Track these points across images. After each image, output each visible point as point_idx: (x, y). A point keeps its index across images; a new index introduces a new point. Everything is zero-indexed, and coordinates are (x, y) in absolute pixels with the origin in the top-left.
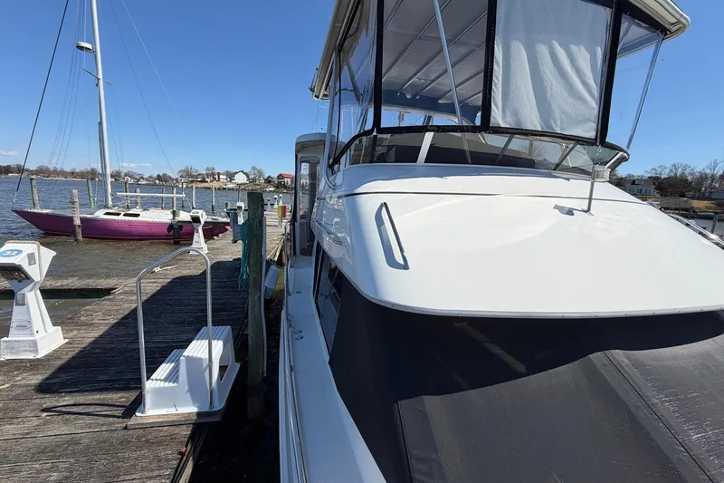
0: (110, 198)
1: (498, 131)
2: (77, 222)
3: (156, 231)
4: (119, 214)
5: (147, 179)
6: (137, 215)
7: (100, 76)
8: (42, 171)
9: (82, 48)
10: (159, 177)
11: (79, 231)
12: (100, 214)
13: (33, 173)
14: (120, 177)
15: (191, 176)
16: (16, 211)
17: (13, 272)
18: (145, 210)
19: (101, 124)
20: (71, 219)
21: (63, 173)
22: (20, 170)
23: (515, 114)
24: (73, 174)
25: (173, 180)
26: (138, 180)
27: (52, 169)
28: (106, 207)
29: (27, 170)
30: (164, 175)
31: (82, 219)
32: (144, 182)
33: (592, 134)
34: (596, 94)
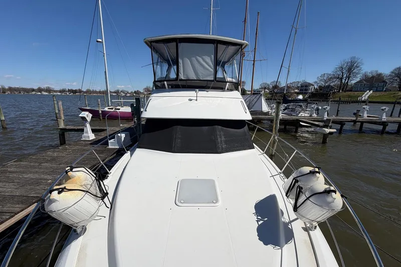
0: (110, 102)
1: (181, 80)
2: (100, 112)
3: (126, 115)
4: (112, 109)
5: (130, 94)
6: (119, 109)
7: (105, 53)
8: (88, 92)
9: (98, 41)
10: (135, 92)
11: (101, 115)
12: (106, 109)
13: (85, 92)
14: (119, 92)
15: (149, 91)
16: (79, 108)
17: (84, 118)
18: (122, 107)
19: (105, 72)
20: (98, 111)
21: (96, 92)
22: (80, 91)
23: (187, 75)
24: (100, 92)
25: (141, 93)
26: (126, 94)
27: (92, 90)
28: (109, 106)
29: (83, 91)
30: (138, 91)
31: (102, 111)
32: (129, 95)
33: (212, 79)
34: (213, 68)
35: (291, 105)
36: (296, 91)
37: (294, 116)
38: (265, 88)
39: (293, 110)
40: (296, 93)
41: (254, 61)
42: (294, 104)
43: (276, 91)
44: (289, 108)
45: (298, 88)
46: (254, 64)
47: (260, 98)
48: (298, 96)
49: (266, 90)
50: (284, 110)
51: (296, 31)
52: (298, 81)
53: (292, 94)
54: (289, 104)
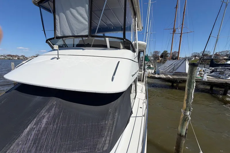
23: (63, 32)
33: (87, 34)
34: (87, 20)
35: (219, 69)
36: (226, 58)
37: (222, 78)
38: (195, 56)
39: (221, 73)
40: (225, 59)
41: (181, 33)
42: (223, 67)
43: (205, 58)
44: (216, 71)
45: (227, 55)
46: (181, 36)
47: (185, 62)
48: (226, 62)
49: (196, 57)
50: (211, 72)
51: (226, 5)
52: (227, 50)
53: (221, 60)
54: (216, 68)
